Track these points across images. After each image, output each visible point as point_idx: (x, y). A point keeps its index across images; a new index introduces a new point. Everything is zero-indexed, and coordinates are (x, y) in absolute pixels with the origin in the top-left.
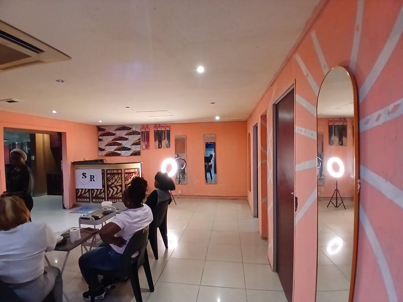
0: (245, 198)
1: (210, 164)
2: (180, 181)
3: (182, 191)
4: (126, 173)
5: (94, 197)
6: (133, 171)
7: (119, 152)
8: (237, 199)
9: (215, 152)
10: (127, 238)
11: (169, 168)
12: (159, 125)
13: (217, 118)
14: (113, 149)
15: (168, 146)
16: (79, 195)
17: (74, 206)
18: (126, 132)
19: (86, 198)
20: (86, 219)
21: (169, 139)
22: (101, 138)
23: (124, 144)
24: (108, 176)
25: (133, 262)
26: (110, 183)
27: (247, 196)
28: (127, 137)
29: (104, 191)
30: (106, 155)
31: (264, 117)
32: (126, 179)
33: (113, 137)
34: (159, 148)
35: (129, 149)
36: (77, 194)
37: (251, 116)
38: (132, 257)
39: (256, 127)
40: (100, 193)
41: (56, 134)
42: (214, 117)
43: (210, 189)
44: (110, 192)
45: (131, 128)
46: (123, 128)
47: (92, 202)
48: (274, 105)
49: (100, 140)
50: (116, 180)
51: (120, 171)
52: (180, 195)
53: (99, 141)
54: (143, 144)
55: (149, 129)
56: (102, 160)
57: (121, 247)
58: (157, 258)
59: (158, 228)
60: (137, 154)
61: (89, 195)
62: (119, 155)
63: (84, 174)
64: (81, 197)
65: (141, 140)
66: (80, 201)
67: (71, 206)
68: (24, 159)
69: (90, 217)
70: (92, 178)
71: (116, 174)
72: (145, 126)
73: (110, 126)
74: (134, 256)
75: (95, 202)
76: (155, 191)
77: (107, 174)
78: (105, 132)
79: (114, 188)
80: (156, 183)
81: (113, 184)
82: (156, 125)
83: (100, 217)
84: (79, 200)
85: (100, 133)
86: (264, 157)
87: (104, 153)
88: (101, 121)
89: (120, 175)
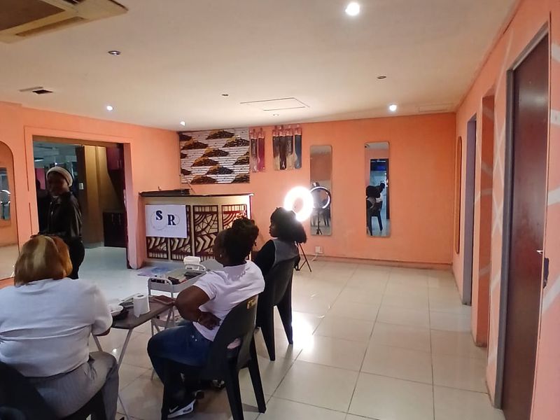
0: (448, 267)
1: (378, 200)
2: (318, 230)
3: (322, 249)
4: (226, 213)
5: (175, 250)
6: (237, 209)
7: (213, 176)
8: (431, 269)
9: (388, 178)
10: (221, 314)
11: (298, 204)
12: (282, 126)
13: (393, 108)
14: (203, 171)
15: (298, 165)
16: (151, 247)
17: (144, 265)
18: (225, 141)
19: (163, 252)
20: (159, 281)
21: (299, 153)
22: (184, 152)
23: (223, 162)
24: (196, 216)
25: (229, 356)
26: (199, 229)
27: (451, 265)
28: (226, 150)
29: (190, 242)
30: (193, 182)
31: (489, 101)
32: (225, 222)
33: (203, 151)
34: (282, 168)
35: (230, 172)
36: (148, 245)
37: (464, 100)
38: (228, 347)
39: (473, 123)
40: (184, 246)
41: (116, 146)
42: (386, 108)
43: (376, 247)
44: (199, 243)
45: (232, 135)
46: (220, 134)
47: (172, 259)
48: (509, 71)
49: (183, 156)
50: (208, 224)
51: (215, 209)
52: (319, 256)
53: (181, 158)
54: (254, 162)
55: (264, 134)
56: (187, 191)
57: (211, 328)
58: (273, 358)
59: (276, 308)
60: (244, 179)
61: (167, 248)
62: (214, 181)
63: (159, 213)
64: (155, 250)
65: (250, 156)
66: (152, 258)
67: (140, 265)
68: (68, 184)
69: (165, 278)
70: (171, 219)
71: (208, 213)
72: (257, 130)
73: (200, 132)
74: (232, 346)
75: (176, 260)
76: (271, 241)
77: (195, 213)
78: (190, 142)
79: (206, 238)
80: (273, 227)
81: (203, 230)
82: (276, 127)
83: (180, 281)
84: (151, 255)
85: (184, 143)
86: (488, 182)
87: (190, 178)
88: (183, 123)
89: (215, 216)
